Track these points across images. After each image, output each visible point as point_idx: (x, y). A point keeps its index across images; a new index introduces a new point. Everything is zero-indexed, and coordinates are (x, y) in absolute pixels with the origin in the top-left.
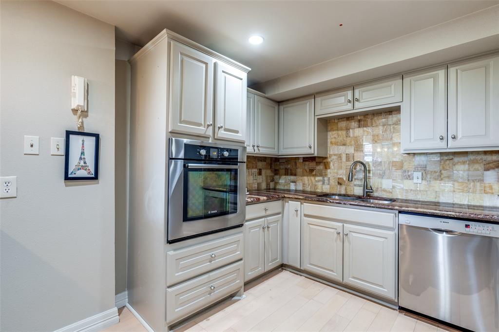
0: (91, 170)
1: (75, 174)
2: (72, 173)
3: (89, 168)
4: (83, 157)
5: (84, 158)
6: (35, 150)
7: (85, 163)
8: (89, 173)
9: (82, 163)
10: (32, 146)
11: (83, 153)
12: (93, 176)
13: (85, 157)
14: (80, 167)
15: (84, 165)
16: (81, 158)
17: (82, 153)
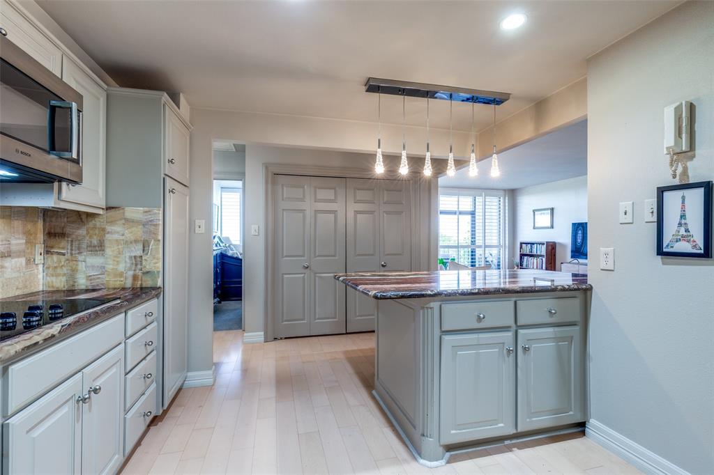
0: (698, 242)
1: (672, 247)
2: (667, 246)
3: (695, 238)
4: (683, 221)
5: (685, 224)
6: (629, 219)
7: (687, 231)
8: (695, 247)
9: (682, 231)
10: (626, 214)
11: (683, 216)
12: (702, 252)
13: (687, 221)
14: (679, 237)
15: (685, 233)
16: (680, 224)
17: (681, 217)
